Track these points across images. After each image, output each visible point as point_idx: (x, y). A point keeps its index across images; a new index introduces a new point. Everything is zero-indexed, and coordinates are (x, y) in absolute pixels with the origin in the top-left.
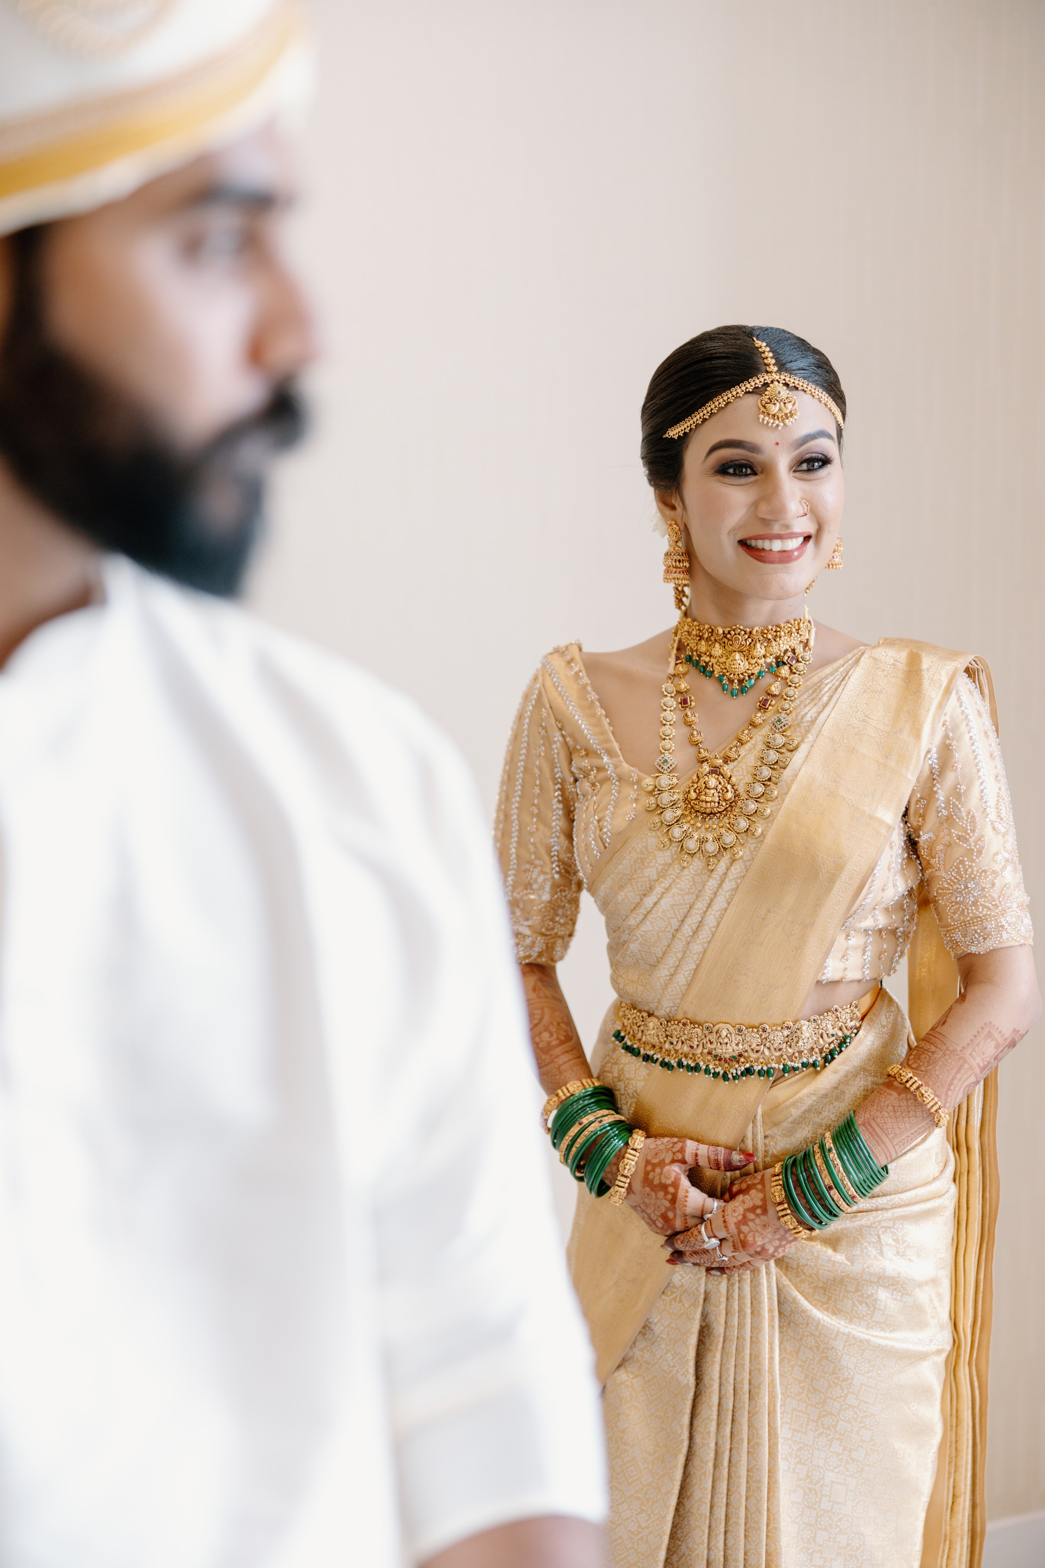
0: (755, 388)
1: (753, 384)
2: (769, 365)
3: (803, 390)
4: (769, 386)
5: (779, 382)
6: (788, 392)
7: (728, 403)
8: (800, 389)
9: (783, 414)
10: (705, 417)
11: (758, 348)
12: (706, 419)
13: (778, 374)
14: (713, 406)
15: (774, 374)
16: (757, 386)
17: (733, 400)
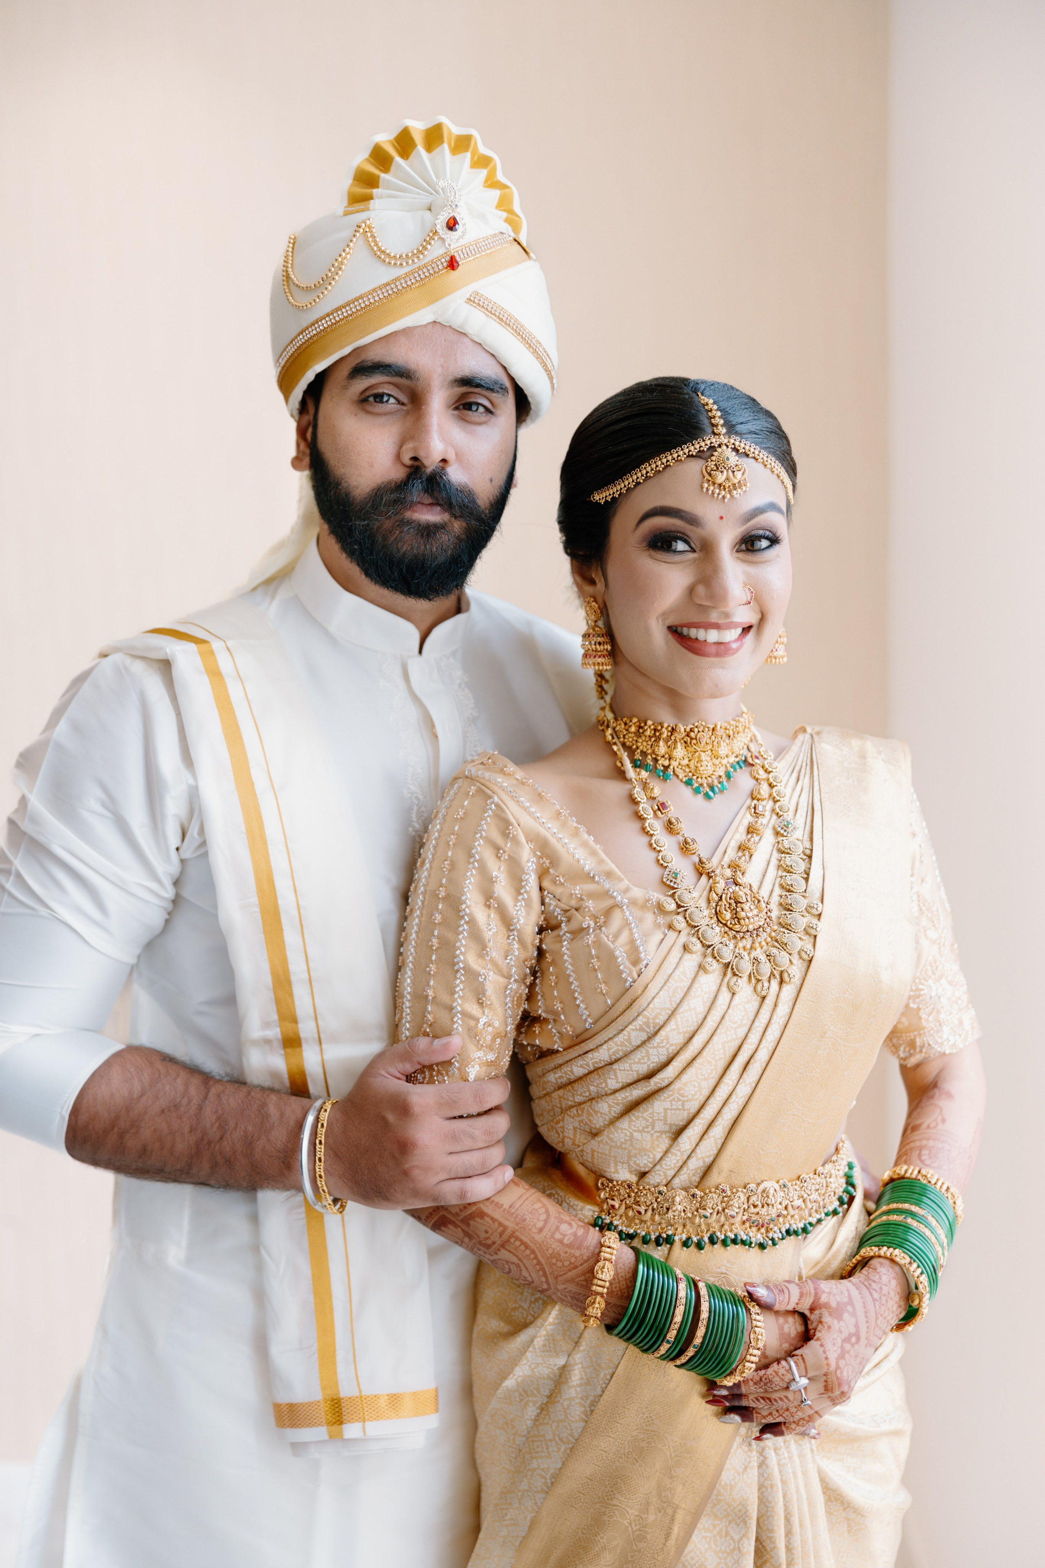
8: (751, 456)
9: (730, 484)
10: (638, 480)
11: (704, 405)
12: (640, 483)
13: (727, 437)
14: (649, 469)
15: (722, 436)
16: (702, 449)
17: (674, 463)
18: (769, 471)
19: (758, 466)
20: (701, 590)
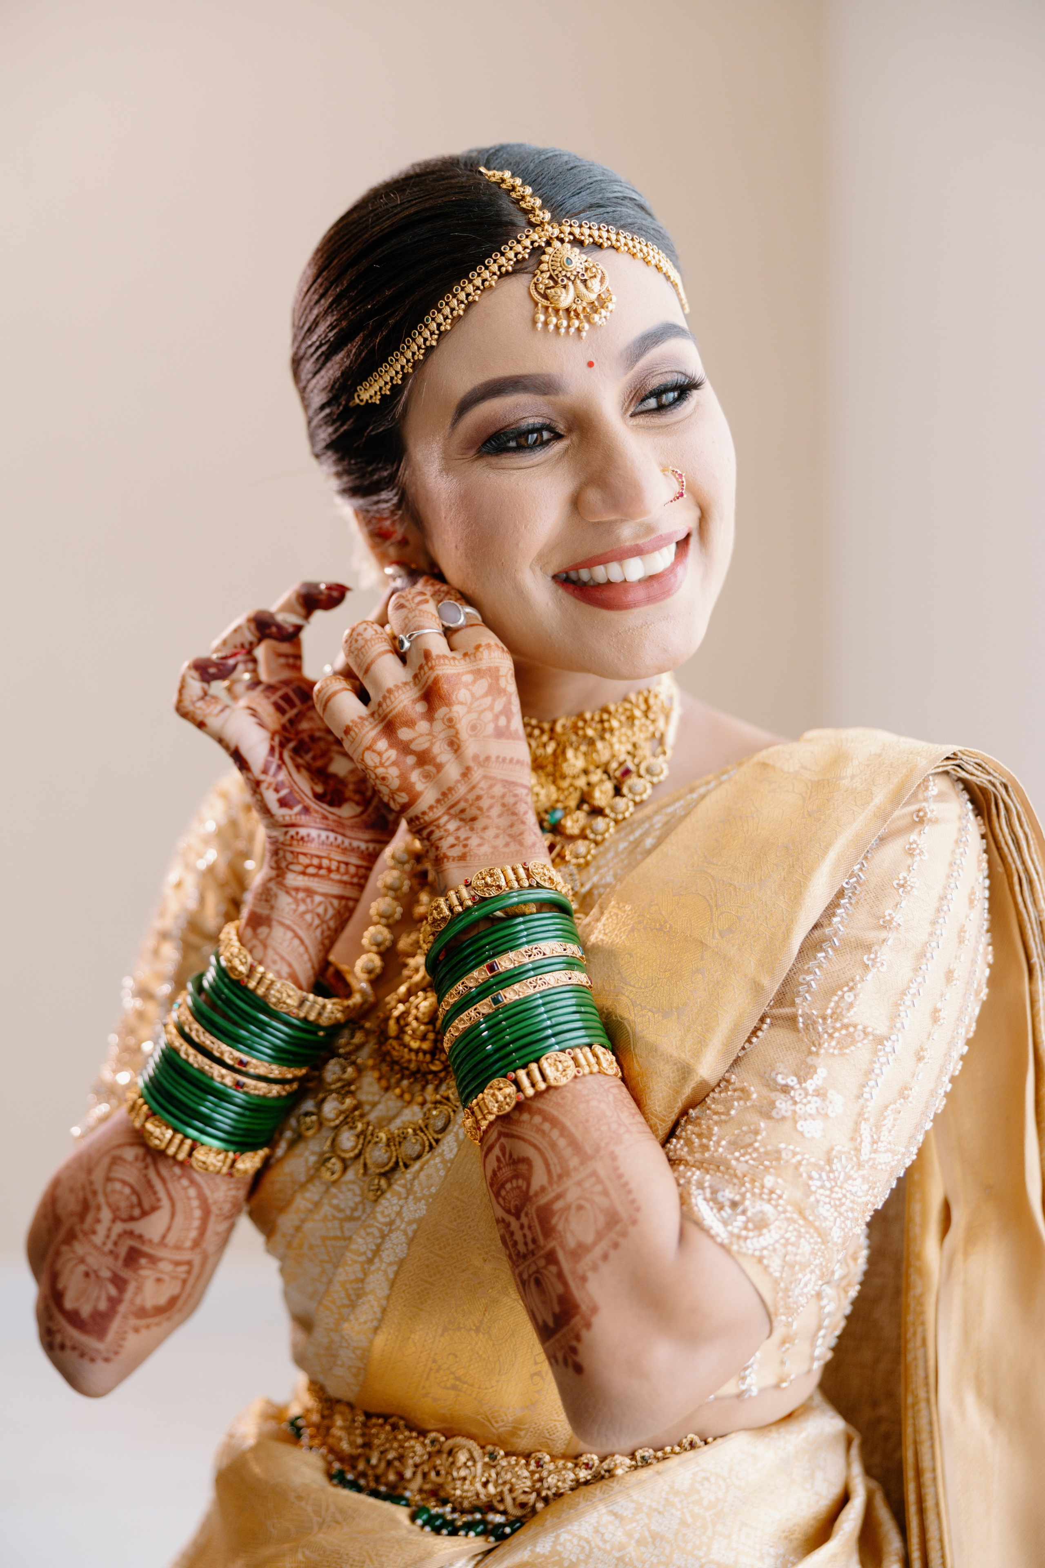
0: (518, 262)
1: (511, 255)
2: (532, 210)
3: (612, 247)
4: (544, 253)
5: (562, 241)
6: (584, 257)
7: (470, 305)
8: (605, 245)
9: (585, 304)
10: (428, 343)
11: (498, 184)
12: (432, 347)
13: (555, 225)
14: (440, 318)
15: (547, 227)
16: (520, 256)
17: (480, 296)
18: (640, 264)
19: (621, 260)
20: (593, 496)
